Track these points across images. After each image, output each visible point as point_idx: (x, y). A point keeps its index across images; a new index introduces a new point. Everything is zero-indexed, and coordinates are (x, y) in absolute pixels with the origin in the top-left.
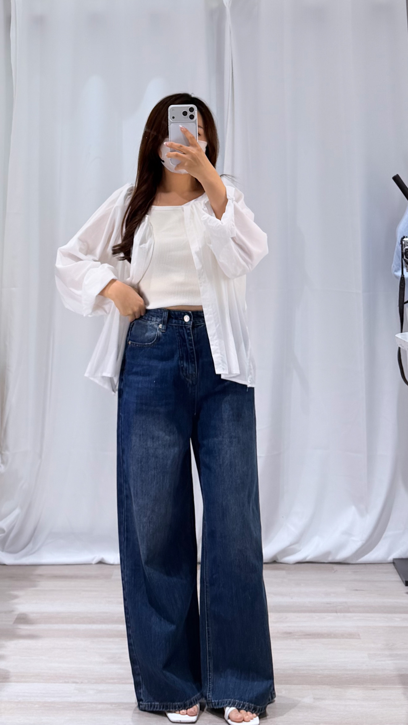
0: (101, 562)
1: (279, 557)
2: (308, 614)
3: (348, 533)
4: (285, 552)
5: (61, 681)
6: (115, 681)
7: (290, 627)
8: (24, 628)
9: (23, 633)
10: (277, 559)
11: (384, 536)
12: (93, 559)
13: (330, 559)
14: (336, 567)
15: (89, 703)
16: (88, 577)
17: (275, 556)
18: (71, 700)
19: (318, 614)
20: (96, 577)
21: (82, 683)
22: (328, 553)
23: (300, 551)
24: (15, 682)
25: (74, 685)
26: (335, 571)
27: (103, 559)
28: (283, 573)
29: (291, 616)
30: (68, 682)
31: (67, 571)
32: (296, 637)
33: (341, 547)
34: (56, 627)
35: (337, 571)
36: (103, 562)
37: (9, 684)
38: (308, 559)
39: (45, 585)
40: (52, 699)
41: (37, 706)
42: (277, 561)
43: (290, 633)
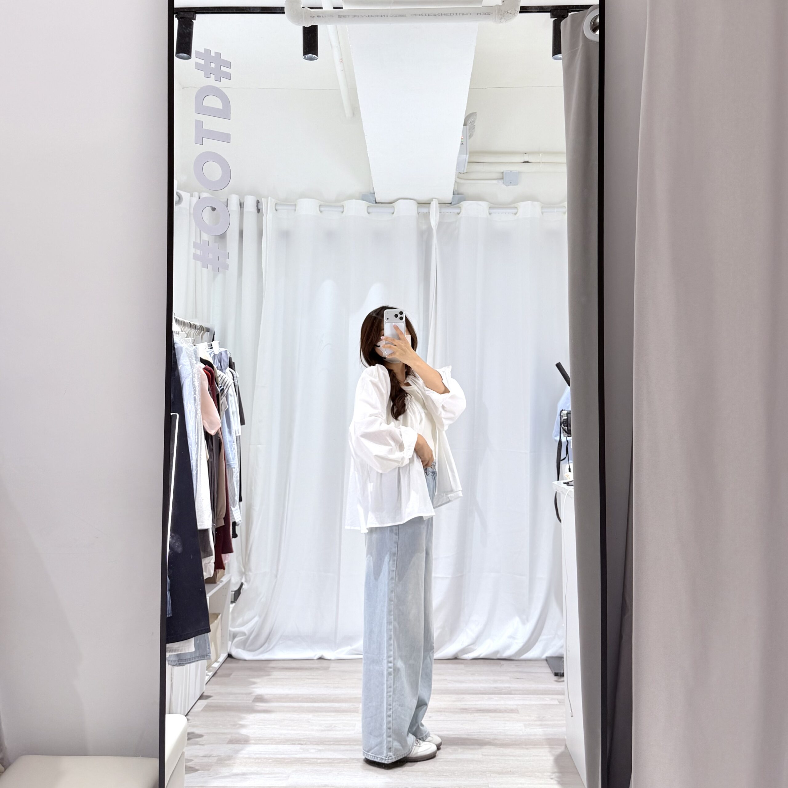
0: (321, 658)
1: (459, 654)
2: (480, 696)
3: (512, 637)
4: (465, 650)
5: (289, 743)
6: (331, 743)
7: (465, 704)
8: (260, 705)
9: (259, 708)
10: (458, 656)
11: (539, 639)
12: (315, 656)
13: (499, 656)
14: (502, 662)
15: (311, 758)
16: (311, 669)
17: (457, 654)
18: (297, 756)
19: (487, 695)
20: (317, 669)
21: (305, 744)
22: (497, 652)
23: (476, 650)
24: (253, 744)
25: (300, 746)
26: (502, 665)
28: (462, 666)
29: (467, 697)
30: (295, 744)
31: (294, 665)
32: (470, 711)
33: (508, 647)
34: (286, 704)
35: (503, 664)
36: (322, 657)
37: (249, 745)
38: (481, 656)
39: (276, 674)
40: (283, 756)
41: (270, 760)
42: (458, 658)
43: (466, 709)
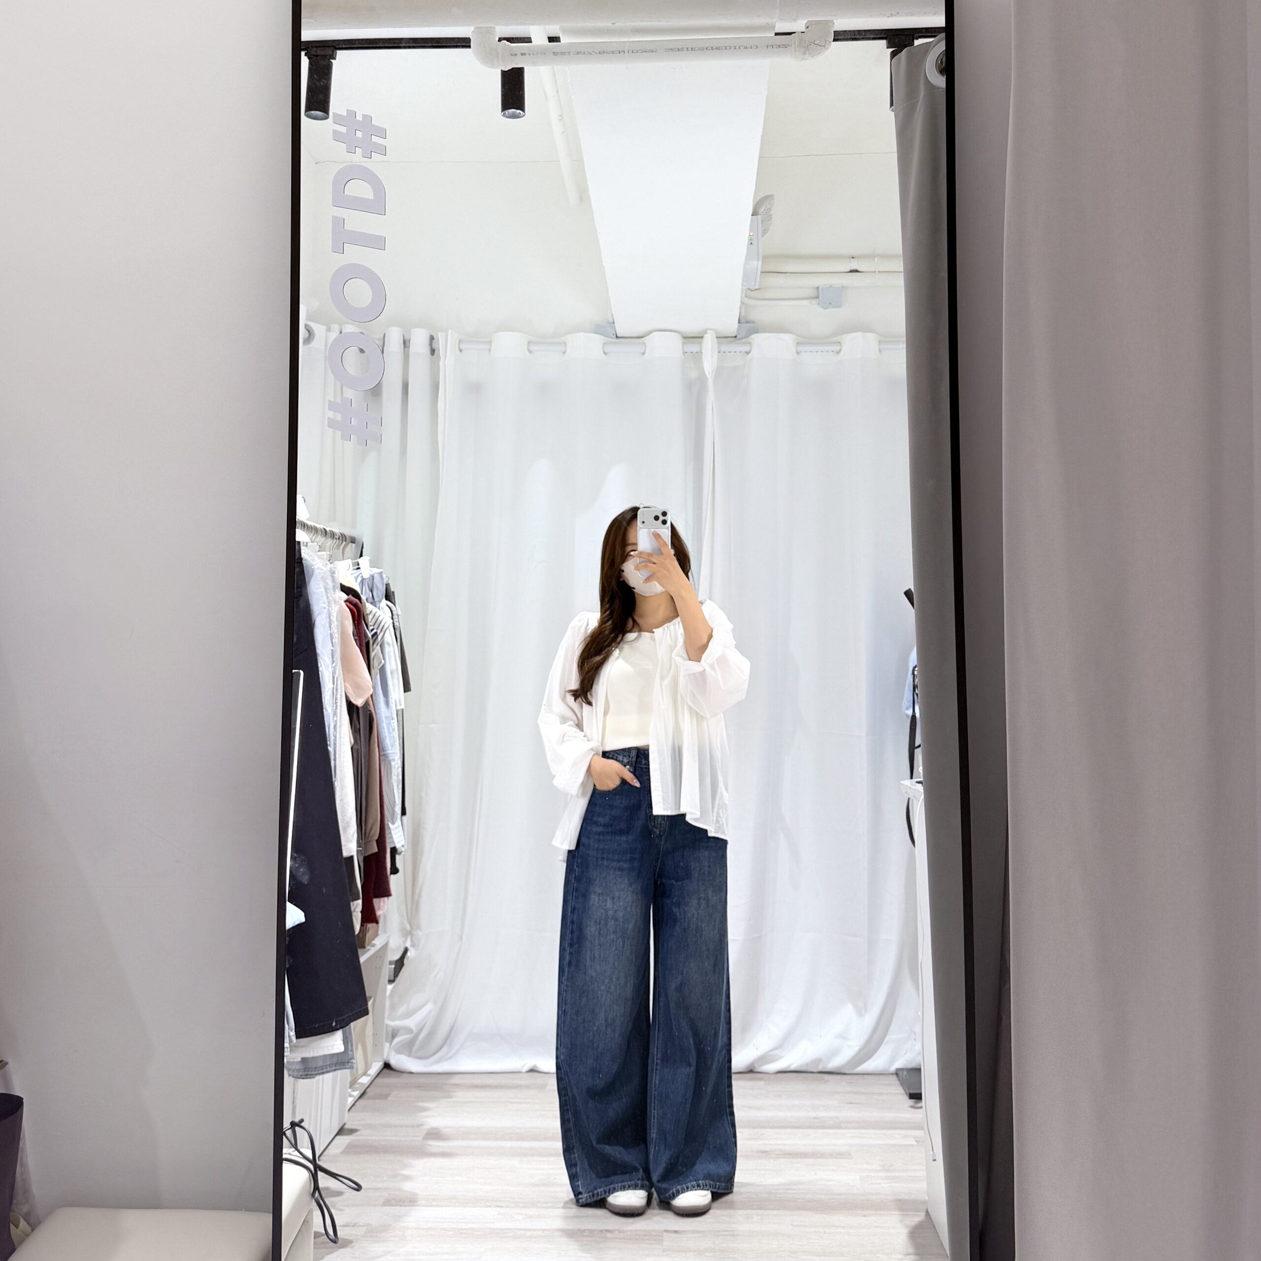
0: (533, 1070)
1: (756, 1065)
2: (789, 1130)
3: (842, 1036)
4: (765, 1058)
5: (482, 1205)
6: (549, 1205)
7: (765, 1144)
8: (436, 1145)
9: (434, 1150)
10: (755, 1068)
11: (886, 1040)
12: (524, 1066)
13: (820, 1068)
14: (826, 1077)
15: (517, 1229)
16: (517, 1087)
17: (753, 1064)
18: (494, 1226)
19: (802, 1130)
20: (526, 1087)
21: (508, 1207)
22: (818, 1061)
23: (783, 1057)
24: (424, 1206)
25: (498, 1209)
26: (826, 1082)
27: (535, 1066)
28: (762, 1083)
29: (768, 1132)
30: (490, 1206)
31: (489, 1080)
32: (773, 1156)
33: (835, 1052)
34: (476, 1143)
35: (828, 1081)
36: (536, 1069)
37: (417, 1208)
38: (792, 1068)
39: (461, 1095)
40: (470, 1226)
41: (451, 1232)
42: (755, 1070)
43: (766, 1152)
